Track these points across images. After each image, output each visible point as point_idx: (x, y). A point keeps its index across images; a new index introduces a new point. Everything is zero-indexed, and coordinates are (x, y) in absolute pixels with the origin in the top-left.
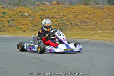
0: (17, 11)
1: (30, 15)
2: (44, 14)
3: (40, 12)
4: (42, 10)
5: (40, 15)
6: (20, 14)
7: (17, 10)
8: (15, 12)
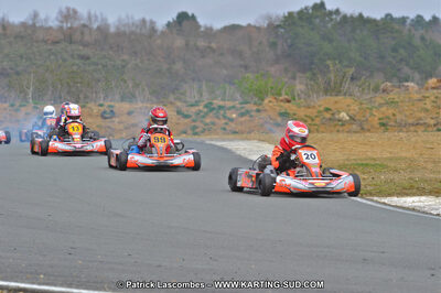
0: (322, 109)
1: (352, 118)
2: (394, 115)
3: (384, 109)
4: (392, 103)
5: (381, 116)
6: (328, 116)
7: (320, 106)
8: (315, 111)
